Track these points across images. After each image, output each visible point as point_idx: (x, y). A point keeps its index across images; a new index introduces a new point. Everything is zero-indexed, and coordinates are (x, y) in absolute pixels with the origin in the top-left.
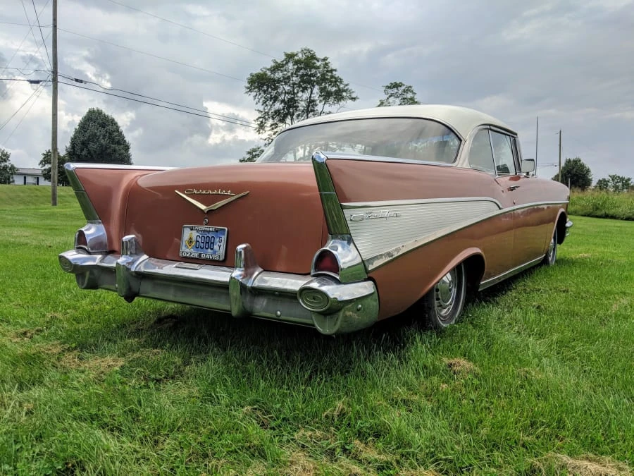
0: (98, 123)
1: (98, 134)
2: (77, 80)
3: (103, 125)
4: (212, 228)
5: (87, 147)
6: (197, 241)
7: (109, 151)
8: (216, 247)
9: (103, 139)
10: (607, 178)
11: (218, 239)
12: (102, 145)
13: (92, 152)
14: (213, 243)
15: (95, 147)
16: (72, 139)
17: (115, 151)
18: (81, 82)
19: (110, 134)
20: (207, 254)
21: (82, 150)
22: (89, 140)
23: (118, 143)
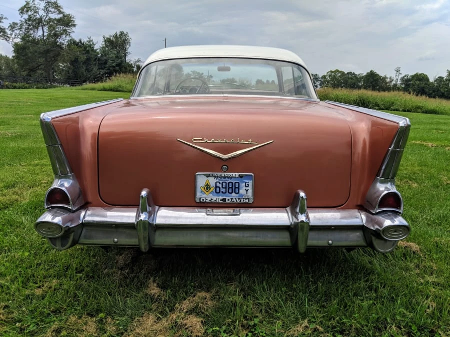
4: (236, 174)
6: (216, 187)
8: (242, 191)
10: (191, 73)
11: (244, 184)
14: (238, 188)
20: (233, 197)
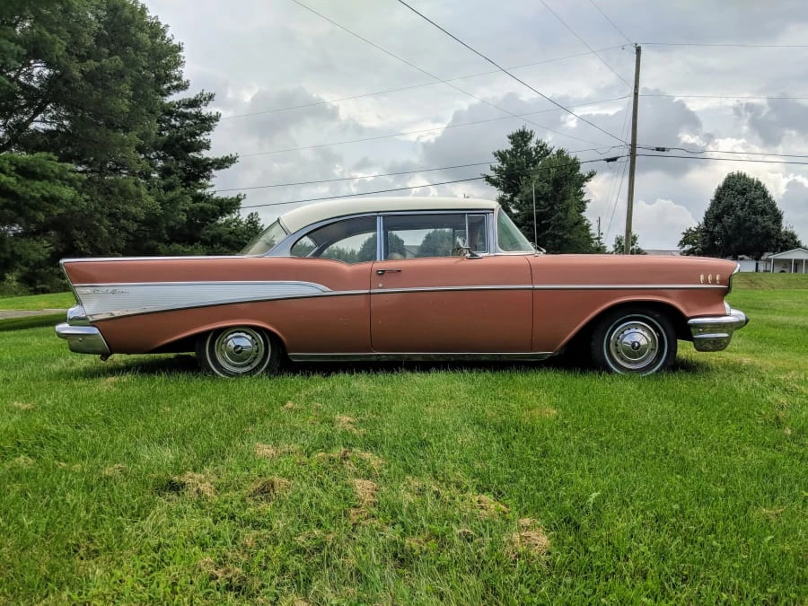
0: (737, 191)
1: (735, 204)
2: (658, 149)
3: (743, 193)
5: (721, 222)
7: (748, 224)
9: (742, 209)
12: (739, 217)
13: (727, 228)
15: (730, 220)
16: (707, 213)
17: (757, 223)
18: (663, 150)
19: (752, 202)
21: (715, 225)
22: (723, 212)
23: (764, 212)
